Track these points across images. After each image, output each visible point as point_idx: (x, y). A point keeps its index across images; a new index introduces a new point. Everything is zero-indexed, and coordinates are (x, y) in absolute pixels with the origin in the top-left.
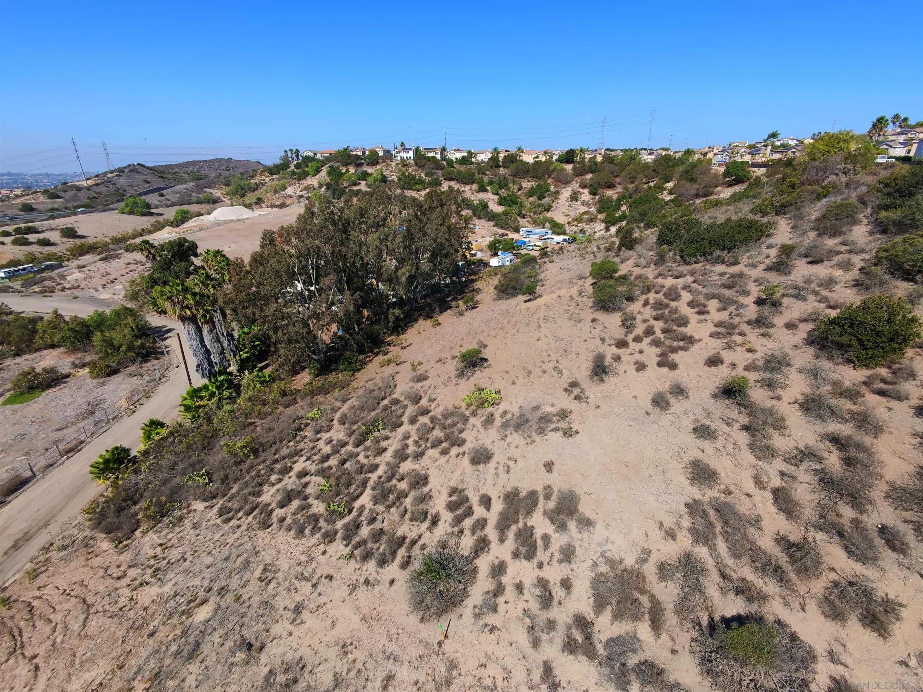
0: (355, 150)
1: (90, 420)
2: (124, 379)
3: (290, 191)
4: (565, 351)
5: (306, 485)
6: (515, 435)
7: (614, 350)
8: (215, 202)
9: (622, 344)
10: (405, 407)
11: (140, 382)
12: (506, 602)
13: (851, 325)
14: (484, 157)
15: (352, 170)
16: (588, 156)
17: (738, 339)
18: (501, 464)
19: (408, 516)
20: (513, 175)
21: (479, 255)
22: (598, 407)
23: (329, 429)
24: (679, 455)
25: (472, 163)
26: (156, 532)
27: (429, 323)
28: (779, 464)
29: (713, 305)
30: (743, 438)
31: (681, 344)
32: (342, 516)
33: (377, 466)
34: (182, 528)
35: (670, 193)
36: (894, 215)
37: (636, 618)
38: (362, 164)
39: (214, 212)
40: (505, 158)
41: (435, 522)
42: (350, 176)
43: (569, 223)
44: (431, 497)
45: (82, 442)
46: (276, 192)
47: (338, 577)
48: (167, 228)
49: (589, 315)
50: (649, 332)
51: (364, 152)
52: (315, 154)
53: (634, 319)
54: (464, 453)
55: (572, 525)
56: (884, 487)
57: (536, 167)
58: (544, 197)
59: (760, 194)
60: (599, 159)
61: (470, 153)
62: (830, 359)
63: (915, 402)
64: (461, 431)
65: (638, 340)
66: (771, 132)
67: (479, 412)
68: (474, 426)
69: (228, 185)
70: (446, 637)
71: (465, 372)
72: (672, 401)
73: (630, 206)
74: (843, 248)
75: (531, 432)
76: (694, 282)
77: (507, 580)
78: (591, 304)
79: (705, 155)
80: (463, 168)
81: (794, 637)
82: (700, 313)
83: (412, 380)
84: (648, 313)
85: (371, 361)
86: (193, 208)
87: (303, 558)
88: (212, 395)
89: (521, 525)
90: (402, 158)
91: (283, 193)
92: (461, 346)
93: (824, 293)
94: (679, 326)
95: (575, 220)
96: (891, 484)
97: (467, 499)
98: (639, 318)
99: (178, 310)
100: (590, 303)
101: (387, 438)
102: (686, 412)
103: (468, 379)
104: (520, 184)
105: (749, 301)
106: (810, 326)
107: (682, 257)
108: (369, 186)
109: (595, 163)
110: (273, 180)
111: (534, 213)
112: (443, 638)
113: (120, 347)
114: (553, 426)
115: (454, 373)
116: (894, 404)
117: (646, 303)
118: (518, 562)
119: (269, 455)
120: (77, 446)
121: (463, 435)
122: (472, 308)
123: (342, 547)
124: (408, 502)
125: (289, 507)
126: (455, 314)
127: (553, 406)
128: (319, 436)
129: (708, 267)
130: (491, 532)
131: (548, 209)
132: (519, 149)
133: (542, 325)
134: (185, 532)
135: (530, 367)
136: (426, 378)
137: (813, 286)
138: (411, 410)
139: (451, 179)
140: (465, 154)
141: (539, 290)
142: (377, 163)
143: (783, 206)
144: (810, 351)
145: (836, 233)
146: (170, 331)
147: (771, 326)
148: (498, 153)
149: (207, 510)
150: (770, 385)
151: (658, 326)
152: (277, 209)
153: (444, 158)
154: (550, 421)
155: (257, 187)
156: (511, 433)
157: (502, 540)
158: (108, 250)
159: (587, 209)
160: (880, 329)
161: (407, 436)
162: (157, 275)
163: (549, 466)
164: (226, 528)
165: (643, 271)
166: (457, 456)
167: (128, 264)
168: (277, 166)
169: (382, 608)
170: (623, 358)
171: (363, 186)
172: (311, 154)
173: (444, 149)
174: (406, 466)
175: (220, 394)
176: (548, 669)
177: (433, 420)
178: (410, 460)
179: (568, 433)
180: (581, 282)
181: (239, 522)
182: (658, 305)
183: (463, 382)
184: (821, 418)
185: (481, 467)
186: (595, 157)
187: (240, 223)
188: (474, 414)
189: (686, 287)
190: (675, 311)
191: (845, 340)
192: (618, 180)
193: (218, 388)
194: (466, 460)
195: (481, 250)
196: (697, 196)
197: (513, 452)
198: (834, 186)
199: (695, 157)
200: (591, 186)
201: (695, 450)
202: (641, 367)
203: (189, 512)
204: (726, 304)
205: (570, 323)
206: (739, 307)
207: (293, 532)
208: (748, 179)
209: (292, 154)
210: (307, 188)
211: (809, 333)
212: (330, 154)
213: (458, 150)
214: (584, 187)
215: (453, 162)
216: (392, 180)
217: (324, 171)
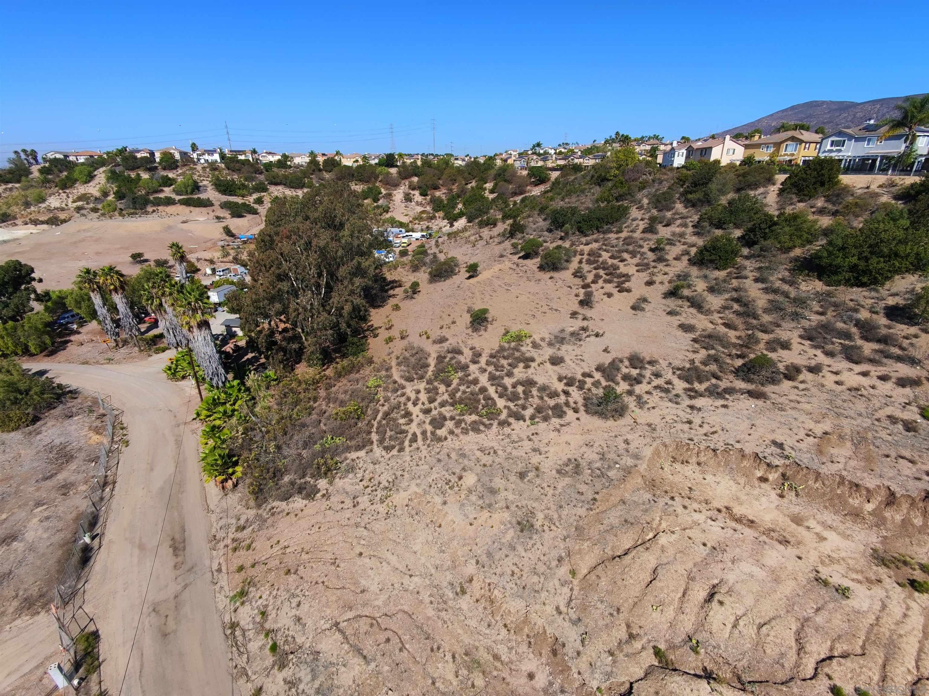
3: (55, 202)
4: (547, 298)
5: (440, 414)
6: (564, 346)
7: (583, 291)
9: (586, 286)
10: (455, 357)
12: (648, 399)
14: (302, 160)
15: (145, 176)
16: (408, 161)
17: (654, 270)
18: (574, 359)
19: (545, 398)
20: (339, 179)
22: (602, 320)
23: (403, 386)
24: (669, 325)
25: (290, 167)
26: (342, 478)
28: (716, 315)
29: (626, 256)
30: (693, 310)
33: (485, 388)
34: (363, 469)
35: (492, 192)
36: (696, 196)
37: (708, 380)
38: (156, 168)
40: (325, 162)
41: (567, 393)
42: (146, 183)
43: (411, 222)
44: (548, 386)
46: (27, 204)
47: (540, 432)
49: (543, 276)
50: (598, 277)
51: (152, 154)
52: (66, 156)
53: (580, 272)
54: (542, 363)
55: (646, 366)
57: (359, 170)
58: (379, 200)
61: (285, 157)
62: (707, 269)
63: (752, 278)
64: (524, 354)
65: (594, 282)
66: (535, 143)
67: (522, 343)
68: (528, 350)
70: (635, 419)
71: (479, 328)
72: (643, 306)
73: (464, 204)
74: (677, 216)
75: (573, 342)
76: (602, 245)
77: (638, 393)
78: (538, 269)
79: (505, 160)
80: (282, 172)
82: (621, 261)
83: (435, 343)
84: (587, 267)
87: (501, 437)
89: (620, 375)
90: (206, 161)
91: (43, 205)
93: (683, 240)
94: (614, 270)
95: (415, 219)
97: (574, 379)
98: (583, 270)
101: (468, 375)
102: (655, 308)
103: (484, 330)
105: (645, 250)
106: (687, 257)
107: (580, 232)
109: (417, 167)
110: (11, 189)
114: (584, 335)
115: (468, 331)
116: (745, 281)
117: (580, 262)
118: (636, 387)
121: (528, 356)
122: (416, 292)
123: (522, 423)
124: (536, 393)
125: (446, 426)
126: (404, 299)
127: (572, 327)
128: (400, 393)
129: (604, 236)
130: (606, 383)
131: (387, 210)
132: (338, 153)
133: (509, 289)
134: (371, 469)
135: (531, 313)
136: (446, 339)
137: (675, 237)
138: (462, 358)
139: (276, 184)
140: (280, 157)
142: (177, 167)
144: (695, 268)
145: (668, 209)
147: (667, 260)
148: (316, 156)
149: (370, 454)
151: (601, 272)
152: (45, 227)
153: (257, 161)
154: (579, 334)
156: (560, 346)
157: (617, 384)
159: (423, 209)
161: (483, 370)
163: (605, 351)
164: (407, 453)
166: (539, 366)
168: (10, 171)
169: (587, 428)
170: (593, 293)
171: (169, 194)
172: (60, 156)
173: (254, 152)
174: (508, 381)
176: (691, 407)
177: (492, 356)
178: (505, 378)
179: (598, 335)
181: (414, 447)
182: (590, 262)
183: (483, 333)
184: (720, 293)
185: (563, 365)
186: (415, 162)
188: (519, 345)
189: (600, 249)
190: (604, 263)
192: (441, 182)
194: (548, 365)
196: (515, 194)
197: (573, 353)
198: (647, 182)
199: (499, 162)
200: (419, 188)
201: (675, 321)
202: (610, 295)
203: (353, 460)
204: (633, 254)
205: (533, 283)
206: (643, 254)
207: (471, 433)
208: (549, 180)
209: (28, 156)
210: (83, 197)
211: (689, 260)
212: (92, 156)
213: (270, 153)
214: (413, 189)
215: (269, 166)
216: (205, 186)
217: (101, 175)
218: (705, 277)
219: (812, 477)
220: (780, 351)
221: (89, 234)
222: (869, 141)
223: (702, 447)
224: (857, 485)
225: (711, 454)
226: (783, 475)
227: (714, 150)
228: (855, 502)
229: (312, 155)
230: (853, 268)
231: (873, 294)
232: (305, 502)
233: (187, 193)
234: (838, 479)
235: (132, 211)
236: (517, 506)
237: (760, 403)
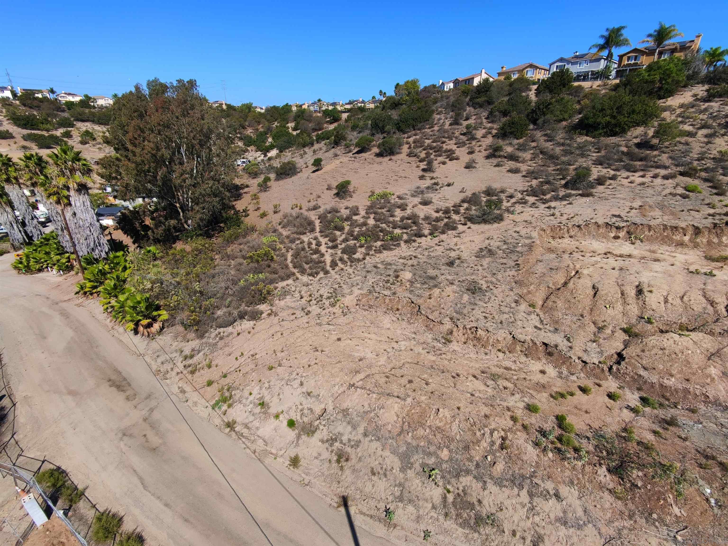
4: (394, 172)
14: (106, 102)
16: (214, 106)
17: (470, 145)
24: (500, 172)
25: (94, 107)
28: (530, 162)
29: (444, 140)
30: (512, 162)
31: (450, 152)
35: (295, 129)
37: (548, 193)
50: (429, 154)
55: (500, 194)
60: (224, 107)
68: (397, 202)
72: (473, 165)
73: (273, 139)
74: (471, 114)
79: (300, 106)
80: (86, 111)
82: (442, 143)
83: (309, 210)
84: (416, 150)
93: (482, 126)
94: (439, 149)
97: (448, 210)
102: (483, 165)
105: (458, 135)
107: (401, 130)
109: (223, 110)
114: (438, 187)
117: (409, 148)
126: (259, 192)
129: (420, 131)
136: (319, 207)
137: (475, 125)
139: (83, 121)
140: (81, 98)
144: (500, 140)
147: (477, 139)
173: (52, 91)
179: (449, 185)
184: (525, 151)
190: (430, 146)
196: (315, 130)
199: (294, 109)
201: (503, 169)
202: (444, 163)
203: (283, 288)
204: (450, 138)
205: (376, 165)
206: (456, 138)
207: (384, 252)
208: (341, 119)
211: (493, 137)
213: (69, 94)
215: (70, 105)
218: (511, 144)
219: (646, 229)
222: (580, 64)
223: (570, 226)
224: (676, 228)
225: (577, 229)
226: (628, 232)
228: (677, 237)
230: (608, 124)
231: (623, 139)
232: (252, 323)
234: (662, 227)
236: (459, 281)
237: (591, 198)
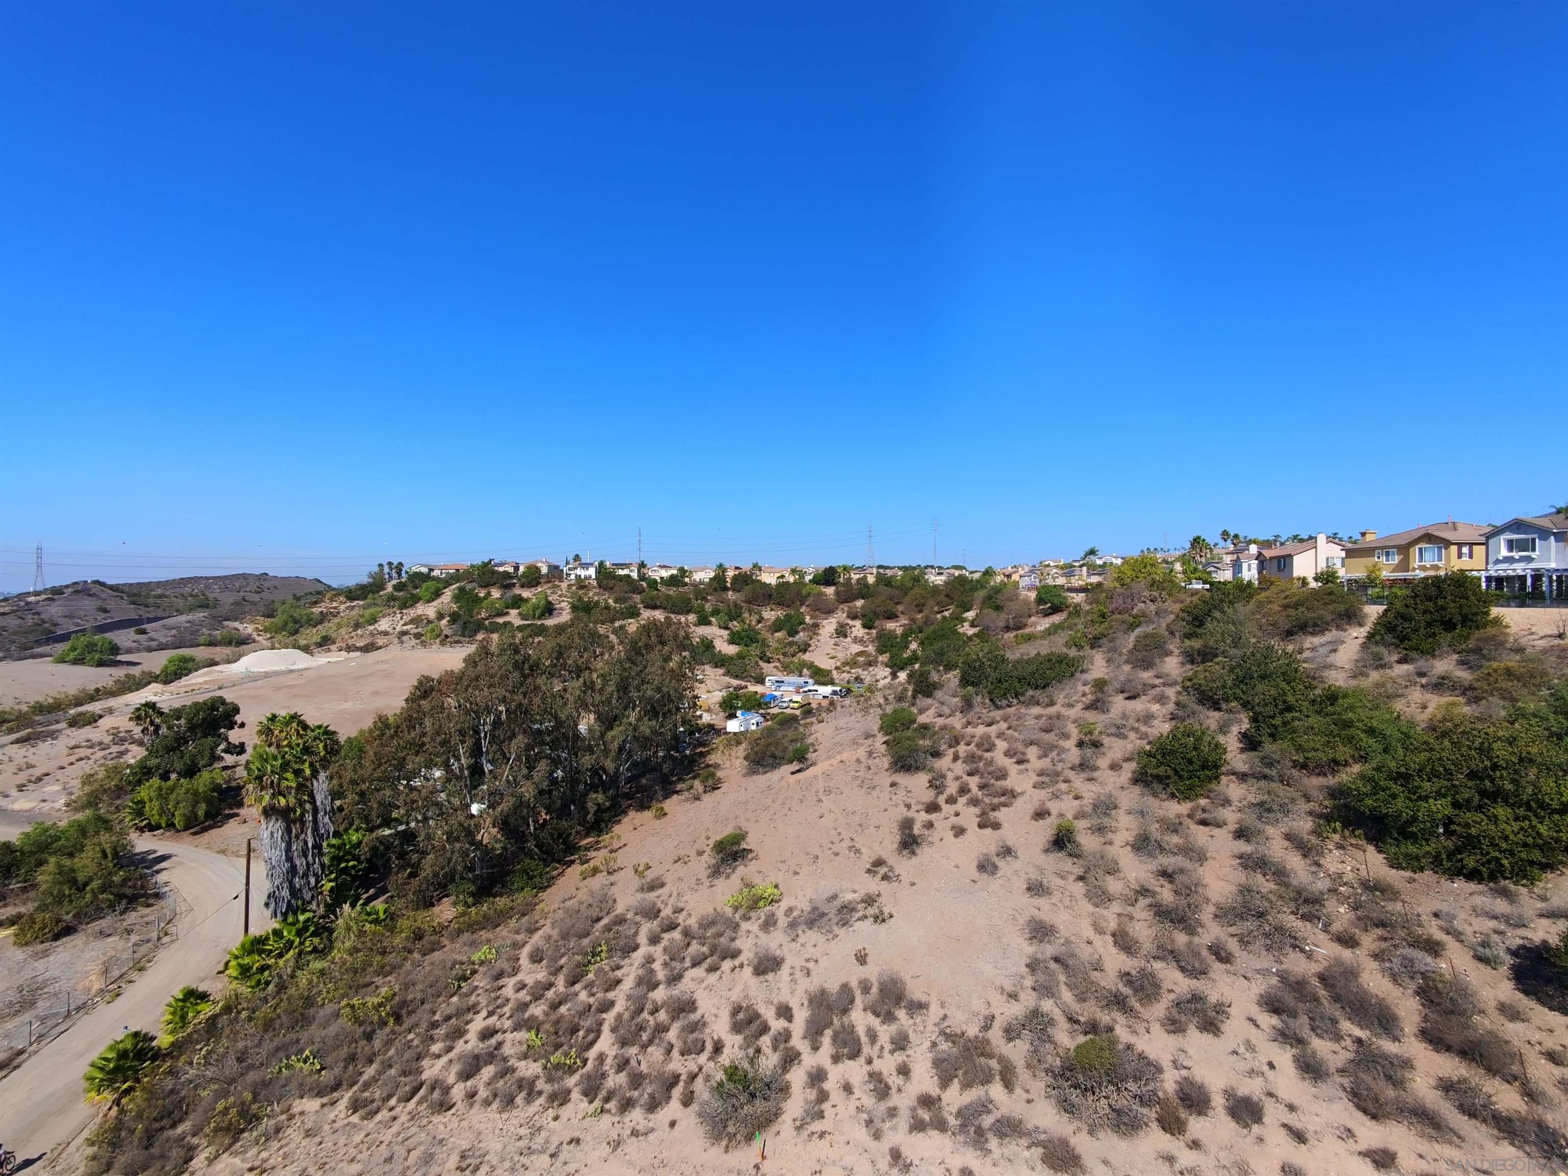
0: (501, 565)
1: (27, 1016)
2: (86, 944)
3: (384, 624)
4: (860, 825)
5: (500, 1045)
6: (809, 933)
7: (924, 816)
8: (242, 642)
9: (933, 808)
10: (638, 925)
11: (121, 945)
12: (834, 1106)
13: (1164, 755)
14: (704, 576)
15: (496, 593)
16: (855, 577)
17: (1064, 786)
18: (798, 969)
19: (675, 1053)
20: (749, 602)
21: (706, 718)
22: (913, 884)
23: (515, 971)
24: (1014, 918)
25: (686, 584)
26: (236, 1154)
27: (648, 814)
28: (1116, 907)
29: (1032, 752)
30: (1079, 889)
31: (1003, 799)
32: (571, 1070)
33: (612, 1004)
34: (283, 1142)
35: (973, 625)
36: (1196, 644)
37: (987, 1080)
38: (514, 585)
39: (244, 660)
40: (735, 578)
41: (718, 1048)
42: (493, 603)
43: (837, 668)
44: (705, 1024)
45: (21, 1052)
46: (357, 626)
47: (589, 1138)
48: (153, 685)
49: (886, 779)
50: (964, 790)
51: (517, 568)
52: (431, 570)
53: (943, 777)
54: (741, 966)
55: (901, 1014)
56: (1211, 909)
57: (782, 590)
58: (797, 632)
59: (1075, 625)
60: (871, 580)
62: (1155, 795)
63: (1232, 827)
64: (733, 940)
65: (951, 800)
66: (1088, 548)
67: (753, 915)
68: (749, 932)
69: (270, 616)
70: (764, 1157)
71: (722, 870)
72: (1000, 863)
73: (922, 643)
74: (1157, 681)
75: (830, 926)
76: (1009, 728)
77: (831, 1085)
78: (886, 766)
79: (1009, 576)
80: (672, 591)
81: (1141, 1057)
82: (1019, 762)
83: (642, 889)
84: (960, 768)
85: (561, 874)
86: (200, 653)
87: (523, 1131)
88: (290, 945)
89: (837, 1027)
90: (578, 577)
91: (371, 628)
92: (708, 838)
93: (1144, 729)
94: (997, 779)
95: (845, 664)
96: (1218, 907)
97: (757, 1016)
98: (950, 776)
99: (267, 798)
100: (885, 762)
101: (619, 967)
102: (1016, 872)
103: (728, 877)
104: (760, 614)
105: (1070, 744)
106: (1133, 765)
107: (991, 700)
108: (523, 617)
109: (866, 585)
110: (353, 608)
111: (784, 654)
112: (759, 1159)
113: (86, 884)
114: (860, 914)
115: (703, 874)
116: (1216, 831)
117: (956, 758)
118: (840, 1065)
119: (422, 1016)
120: (11, 1060)
121: (738, 944)
122: (714, 789)
123: (584, 1105)
124: (672, 1035)
125: (478, 1077)
126: (687, 799)
127: (854, 892)
128: (501, 982)
129: (1023, 710)
130: (798, 1042)
131: (805, 648)
132: (756, 566)
133: (824, 799)
134: (293, 1145)
135: (817, 851)
136: (662, 885)
137: (1131, 722)
138: (647, 928)
139: (655, 607)
140: (675, 572)
141: (810, 756)
142: (538, 584)
143: (1096, 638)
144: (1137, 790)
145: (1147, 665)
146: (164, 858)
147: (1096, 769)
148: (725, 570)
149: (326, 1109)
150: (1100, 830)
151: (973, 782)
152: (358, 654)
153: (642, 577)
154: (854, 910)
155: (323, 618)
156: (804, 932)
157: (815, 1048)
158: (31, 724)
159: (862, 649)
160: (1189, 756)
161: (650, 960)
162: (154, 762)
163: (862, 959)
164: (370, 1125)
165: (949, 721)
166: (733, 970)
167: (76, 747)
168: (364, 587)
169: (665, 1154)
170: (936, 824)
171: (514, 617)
172: (425, 570)
173: (642, 565)
174: (659, 994)
175: (301, 943)
176: (896, 1155)
177: (687, 933)
178: (661, 987)
179: (879, 919)
180: (870, 741)
181: (393, 1113)
182: (971, 758)
183: (720, 882)
184: (1151, 855)
185: (770, 976)
186: (865, 578)
187: (295, 675)
188: (746, 918)
189: (1000, 735)
190: (990, 763)
191: (1161, 771)
192: (900, 608)
193: (299, 933)
194: (748, 971)
195: (708, 710)
196: (1008, 629)
197: (810, 952)
198: (1144, 615)
199: (997, 579)
200: (864, 616)
201: (1031, 909)
202: (959, 832)
203: (292, 1116)
204: (1046, 750)
205: (862, 791)
206: (1061, 751)
207: (495, 1106)
208: (1066, 607)
209: (391, 569)
210: (416, 621)
211: (1134, 771)
212: (457, 570)
213: (664, 566)
214: (854, 618)
215: (655, 583)
216: (562, 609)
217: (448, 595)
218: (1145, 813)
220: (1193, 1032)
221: (385, 667)
227: (1296, 559)
229: (722, 569)
233: (534, 617)
235: (457, 638)
